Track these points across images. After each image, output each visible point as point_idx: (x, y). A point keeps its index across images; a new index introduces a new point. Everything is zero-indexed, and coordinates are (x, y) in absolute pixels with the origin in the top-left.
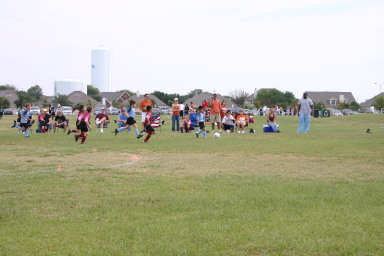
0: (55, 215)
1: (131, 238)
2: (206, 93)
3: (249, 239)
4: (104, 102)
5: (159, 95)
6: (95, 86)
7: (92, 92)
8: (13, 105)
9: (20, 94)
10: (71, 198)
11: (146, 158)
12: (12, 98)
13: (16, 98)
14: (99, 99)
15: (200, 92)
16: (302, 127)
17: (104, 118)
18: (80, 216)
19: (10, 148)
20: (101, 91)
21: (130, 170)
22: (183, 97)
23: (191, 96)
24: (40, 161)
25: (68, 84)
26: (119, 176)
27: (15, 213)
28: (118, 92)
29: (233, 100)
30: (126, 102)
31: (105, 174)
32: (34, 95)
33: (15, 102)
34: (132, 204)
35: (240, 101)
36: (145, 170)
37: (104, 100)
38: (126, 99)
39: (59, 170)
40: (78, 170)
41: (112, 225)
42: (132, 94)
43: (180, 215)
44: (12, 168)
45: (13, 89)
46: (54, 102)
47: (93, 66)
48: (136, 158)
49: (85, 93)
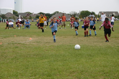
2: (60, 13)
3: (71, 69)
6: (16, 11)
7: (15, 13)
10: (5, 55)
11: (35, 39)
14: (18, 16)
15: (58, 12)
18: (8, 61)
20: (19, 12)
21: (29, 44)
22: (51, 14)
23: (54, 14)
26: (24, 46)
28: (25, 13)
29: (71, 16)
30: (28, 17)
31: (19, 45)
34: (28, 56)
36: (34, 44)
37: (20, 16)
38: (28, 15)
39: (1, 44)
42: (31, 14)
43: (46, 60)
48: (31, 38)
49: (12, 13)
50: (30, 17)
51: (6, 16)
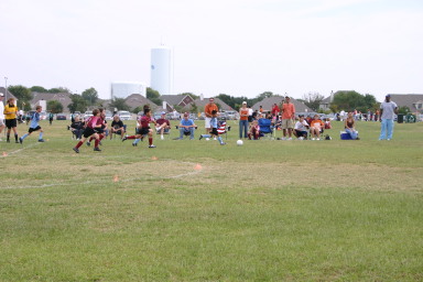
0: (112, 229)
1: (194, 254)
2: (277, 96)
3: (325, 258)
4: (165, 107)
5: (224, 98)
6: (155, 89)
7: (152, 95)
8: (66, 109)
9: (74, 97)
10: (128, 211)
11: (211, 168)
12: (66, 102)
13: (70, 102)
14: (159, 103)
15: (270, 94)
16: (384, 134)
17: (165, 124)
18: (138, 230)
19: (63, 156)
20: (161, 93)
21: (193, 181)
22: (251, 100)
23: (260, 99)
24: (96, 170)
25: (126, 86)
26: (181, 187)
27: (69, 226)
28: (179, 96)
29: (307, 104)
30: (188, 106)
31: (166, 185)
32: (89, 97)
33: (69, 106)
34: (196, 218)
35: (315, 105)
36: (209, 181)
37: (164, 104)
38: (187, 102)
39: (116, 180)
40: (136, 181)
41: (174, 241)
42: (195, 97)
43: (248, 231)
44: (65, 177)
45: (66, 91)
46: (111, 106)
47: (153, 67)
48: (199, 167)
49: (145, 96)
50: (194, 106)
51: (127, 103)
